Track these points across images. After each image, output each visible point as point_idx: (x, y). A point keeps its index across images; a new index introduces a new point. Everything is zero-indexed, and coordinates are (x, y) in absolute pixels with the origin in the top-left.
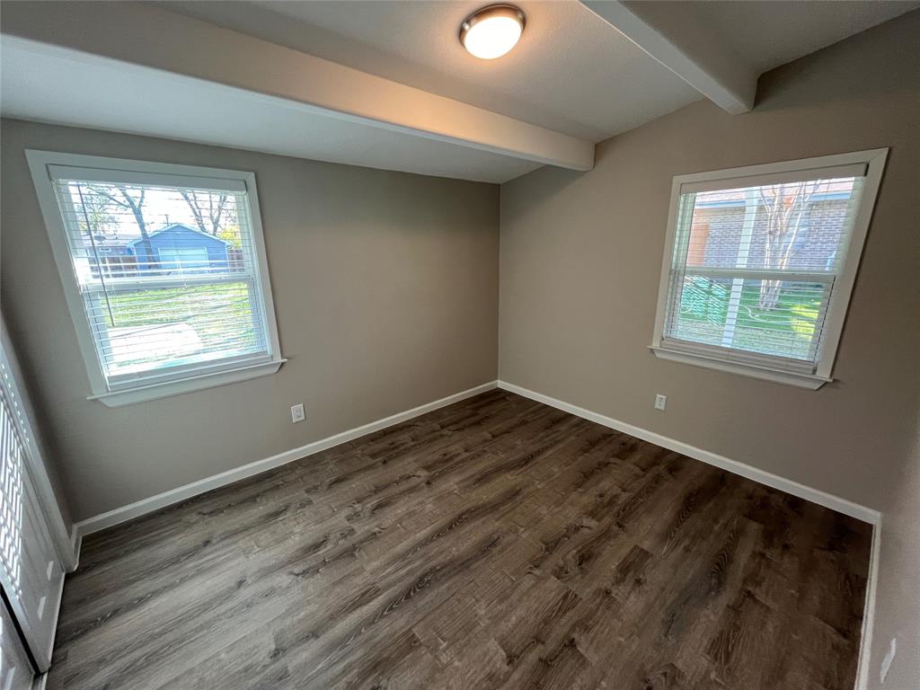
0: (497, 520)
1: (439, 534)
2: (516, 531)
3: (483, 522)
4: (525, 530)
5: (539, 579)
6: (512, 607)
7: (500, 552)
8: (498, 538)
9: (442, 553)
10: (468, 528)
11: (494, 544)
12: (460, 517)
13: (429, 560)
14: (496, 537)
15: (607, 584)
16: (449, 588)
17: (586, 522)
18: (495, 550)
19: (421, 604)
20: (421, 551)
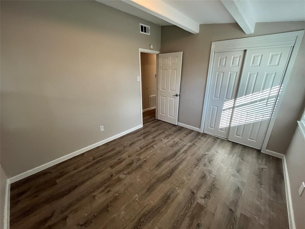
0: (157, 174)
1: (176, 168)
2: (150, 170)
3: (162, 173)
4: (147, 171)
5: (145, 158)
6: (152, 152)
7: (155, 163)
8: (156, 167)
9: (172, 162)
10: (167, 170)
11: (157, 166)
12: (171, 174)
13: (175, 160)
14: (157, 168)
15: (128, 158)
16: (167, 155)
17: (124, 176)
18: (157, 164)
19: (172, 151)
20: (178, 162)
